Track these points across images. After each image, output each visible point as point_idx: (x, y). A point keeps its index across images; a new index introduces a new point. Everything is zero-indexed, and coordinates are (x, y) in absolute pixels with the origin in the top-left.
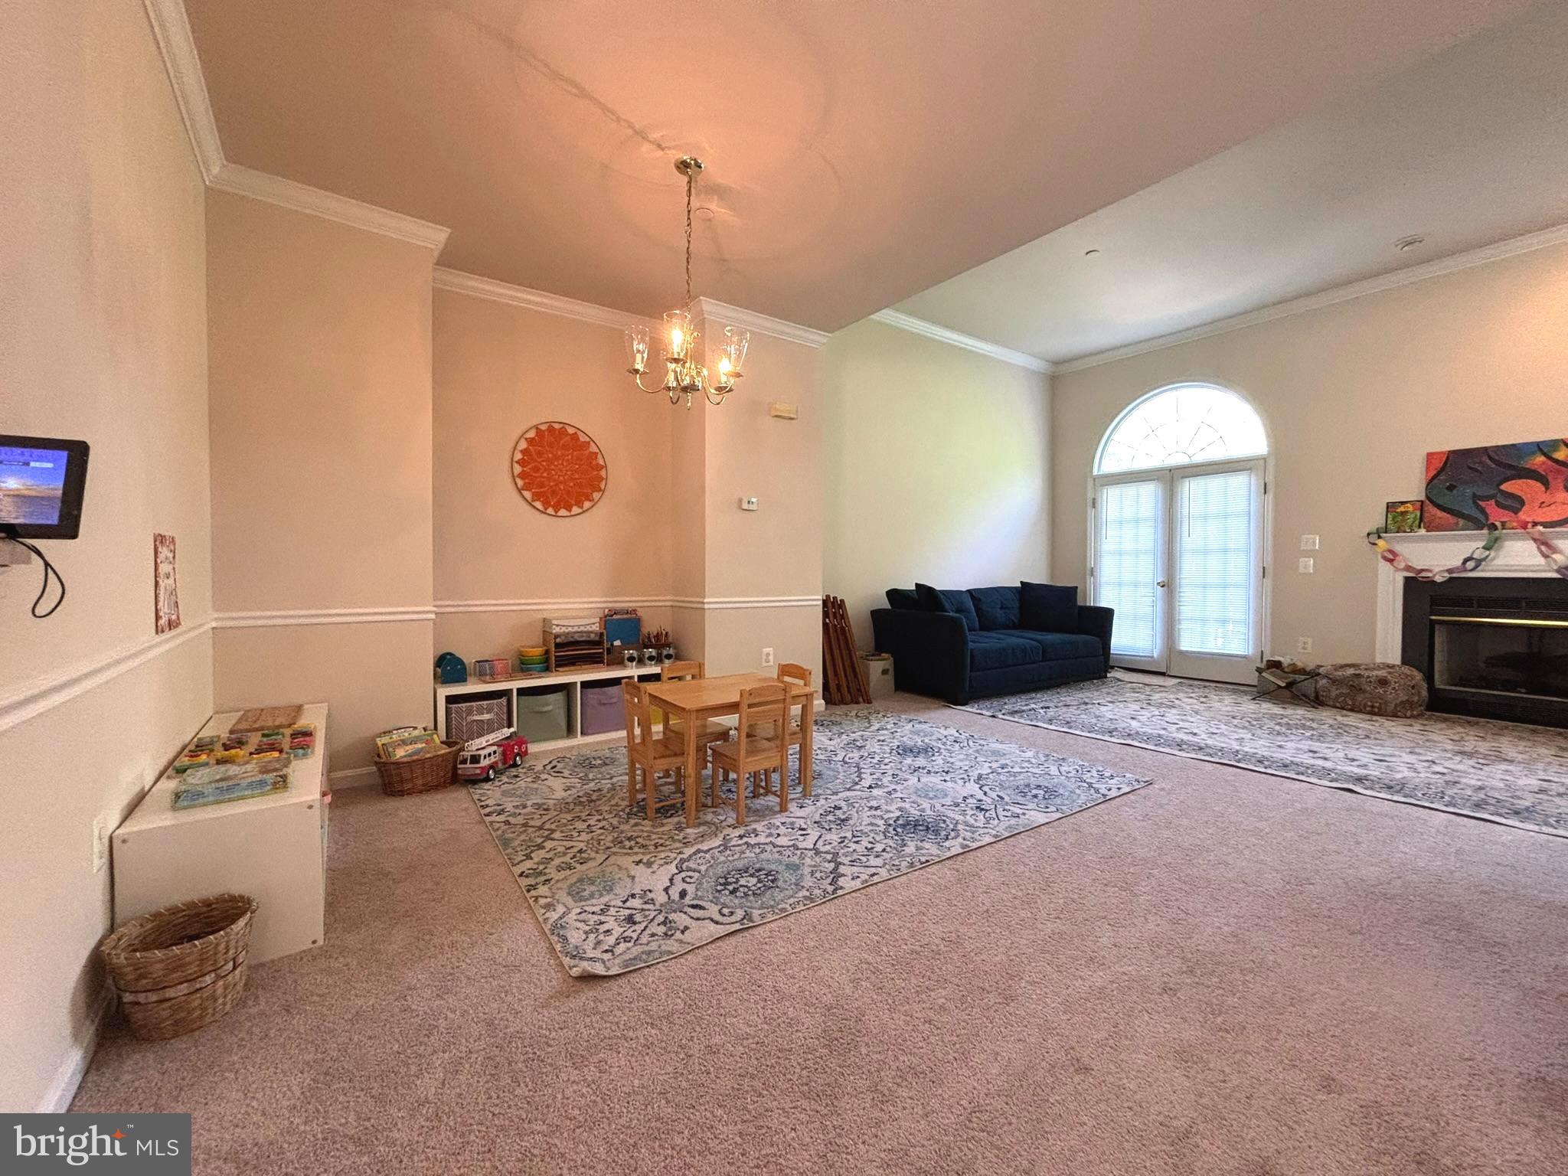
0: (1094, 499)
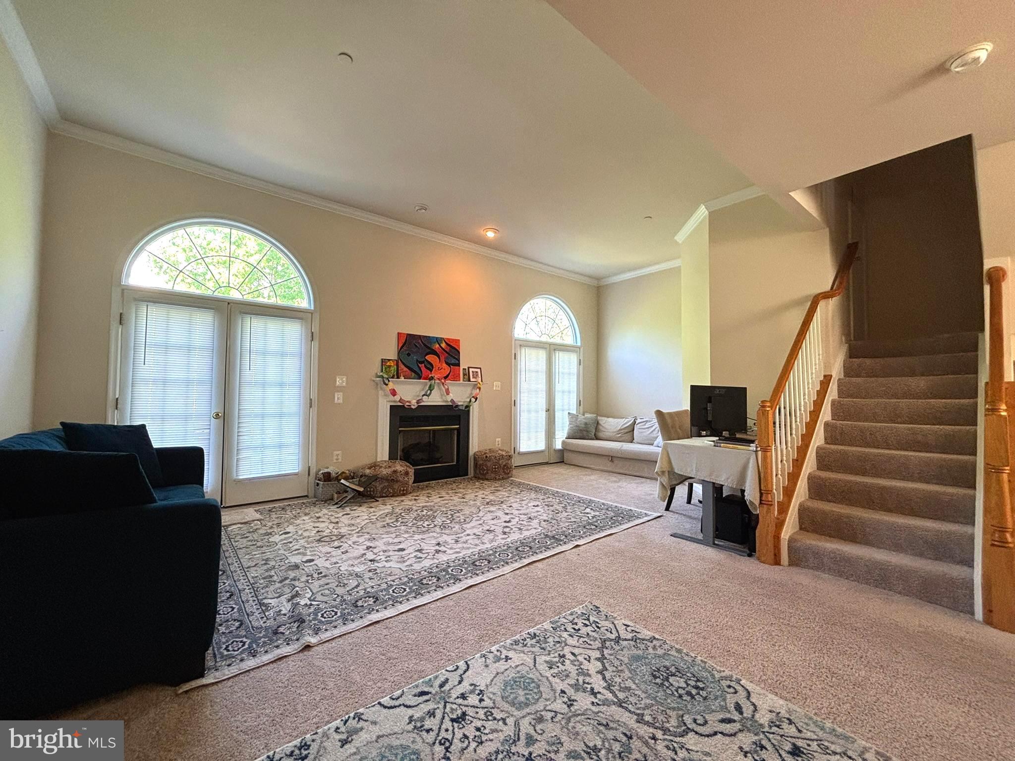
0: (122, 315)
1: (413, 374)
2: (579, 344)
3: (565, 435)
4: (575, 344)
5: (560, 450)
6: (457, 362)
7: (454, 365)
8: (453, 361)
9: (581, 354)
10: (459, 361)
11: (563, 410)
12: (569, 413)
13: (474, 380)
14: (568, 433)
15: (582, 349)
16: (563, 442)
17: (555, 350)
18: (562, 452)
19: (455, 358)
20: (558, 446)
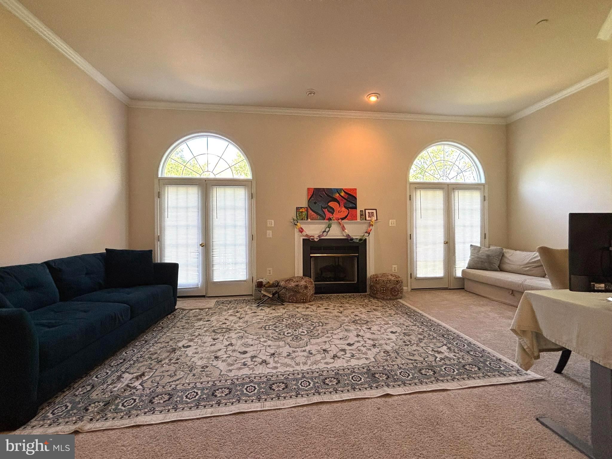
0: (159, 193)
1: (319, 217)
2: (483, 181)
3: (466, 265)
4: (479, 182)
5: (459, 278)
6: (355, 206)
7: (351, 208)
8: (351, 205)
9: (486, 191)
10: (356, 205)
11: (464, 243)
12: (471, 245)
13: (370, 219)
14: (469, 264)
15: (486, 186)
16: (463, 272)
17: (453, 189)
18: (462, 280)
19: (352, 203)
20: (459, 274)
